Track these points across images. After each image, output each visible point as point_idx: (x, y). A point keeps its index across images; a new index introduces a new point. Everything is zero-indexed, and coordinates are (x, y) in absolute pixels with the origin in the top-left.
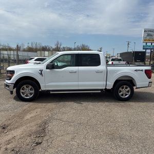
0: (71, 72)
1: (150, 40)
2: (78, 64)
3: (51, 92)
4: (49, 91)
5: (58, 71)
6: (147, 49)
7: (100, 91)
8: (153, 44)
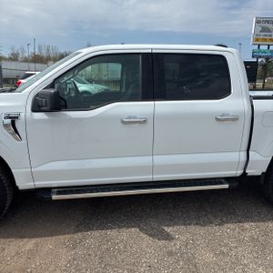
0: (128, 122)
1: (265, 40)
2: (153, 90)
3: (55, 197)
4: (48, 190)
5: (80, 120)
6: (260, 57)
7: (226, 186)
8: (271, 48)
